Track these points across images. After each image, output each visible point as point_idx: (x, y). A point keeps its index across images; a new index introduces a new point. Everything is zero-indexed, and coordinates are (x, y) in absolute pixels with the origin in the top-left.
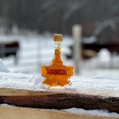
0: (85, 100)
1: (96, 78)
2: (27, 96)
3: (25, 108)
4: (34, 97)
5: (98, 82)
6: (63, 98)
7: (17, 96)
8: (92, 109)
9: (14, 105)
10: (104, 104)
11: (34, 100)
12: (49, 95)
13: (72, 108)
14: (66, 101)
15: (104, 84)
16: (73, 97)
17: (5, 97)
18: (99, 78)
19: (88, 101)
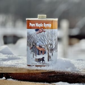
0: (69, 76)
1: (78, 60)
2: (26, 73)
3: (25, 82)
4: (32, 74)
5: (79, 63)
6: (53, 75)
7: (19, 73)
8: (75, 83)
9: (17, 79)
10: (83, 79)
11: (32, 76)
12: (43, 73)
13: (60, 82)
14: (55, 77)
15: (84, 64)
16: (60, 73)
17: (10, 73)
18: (79, 60)
19: (71, 77)
